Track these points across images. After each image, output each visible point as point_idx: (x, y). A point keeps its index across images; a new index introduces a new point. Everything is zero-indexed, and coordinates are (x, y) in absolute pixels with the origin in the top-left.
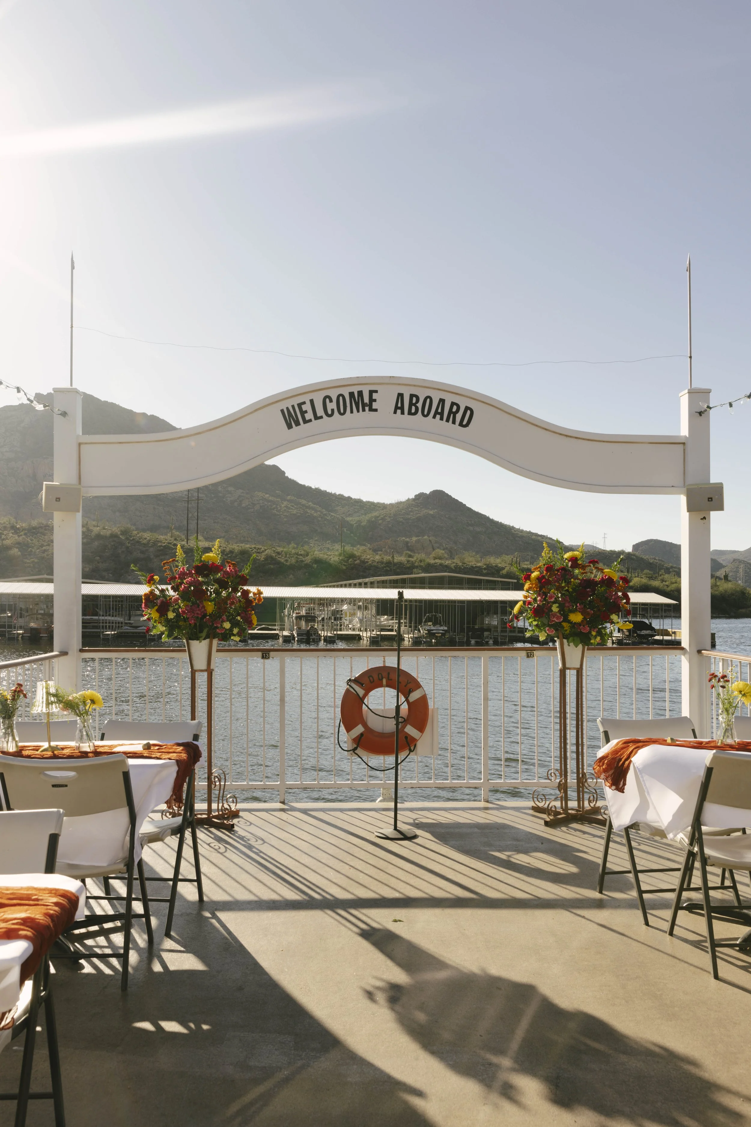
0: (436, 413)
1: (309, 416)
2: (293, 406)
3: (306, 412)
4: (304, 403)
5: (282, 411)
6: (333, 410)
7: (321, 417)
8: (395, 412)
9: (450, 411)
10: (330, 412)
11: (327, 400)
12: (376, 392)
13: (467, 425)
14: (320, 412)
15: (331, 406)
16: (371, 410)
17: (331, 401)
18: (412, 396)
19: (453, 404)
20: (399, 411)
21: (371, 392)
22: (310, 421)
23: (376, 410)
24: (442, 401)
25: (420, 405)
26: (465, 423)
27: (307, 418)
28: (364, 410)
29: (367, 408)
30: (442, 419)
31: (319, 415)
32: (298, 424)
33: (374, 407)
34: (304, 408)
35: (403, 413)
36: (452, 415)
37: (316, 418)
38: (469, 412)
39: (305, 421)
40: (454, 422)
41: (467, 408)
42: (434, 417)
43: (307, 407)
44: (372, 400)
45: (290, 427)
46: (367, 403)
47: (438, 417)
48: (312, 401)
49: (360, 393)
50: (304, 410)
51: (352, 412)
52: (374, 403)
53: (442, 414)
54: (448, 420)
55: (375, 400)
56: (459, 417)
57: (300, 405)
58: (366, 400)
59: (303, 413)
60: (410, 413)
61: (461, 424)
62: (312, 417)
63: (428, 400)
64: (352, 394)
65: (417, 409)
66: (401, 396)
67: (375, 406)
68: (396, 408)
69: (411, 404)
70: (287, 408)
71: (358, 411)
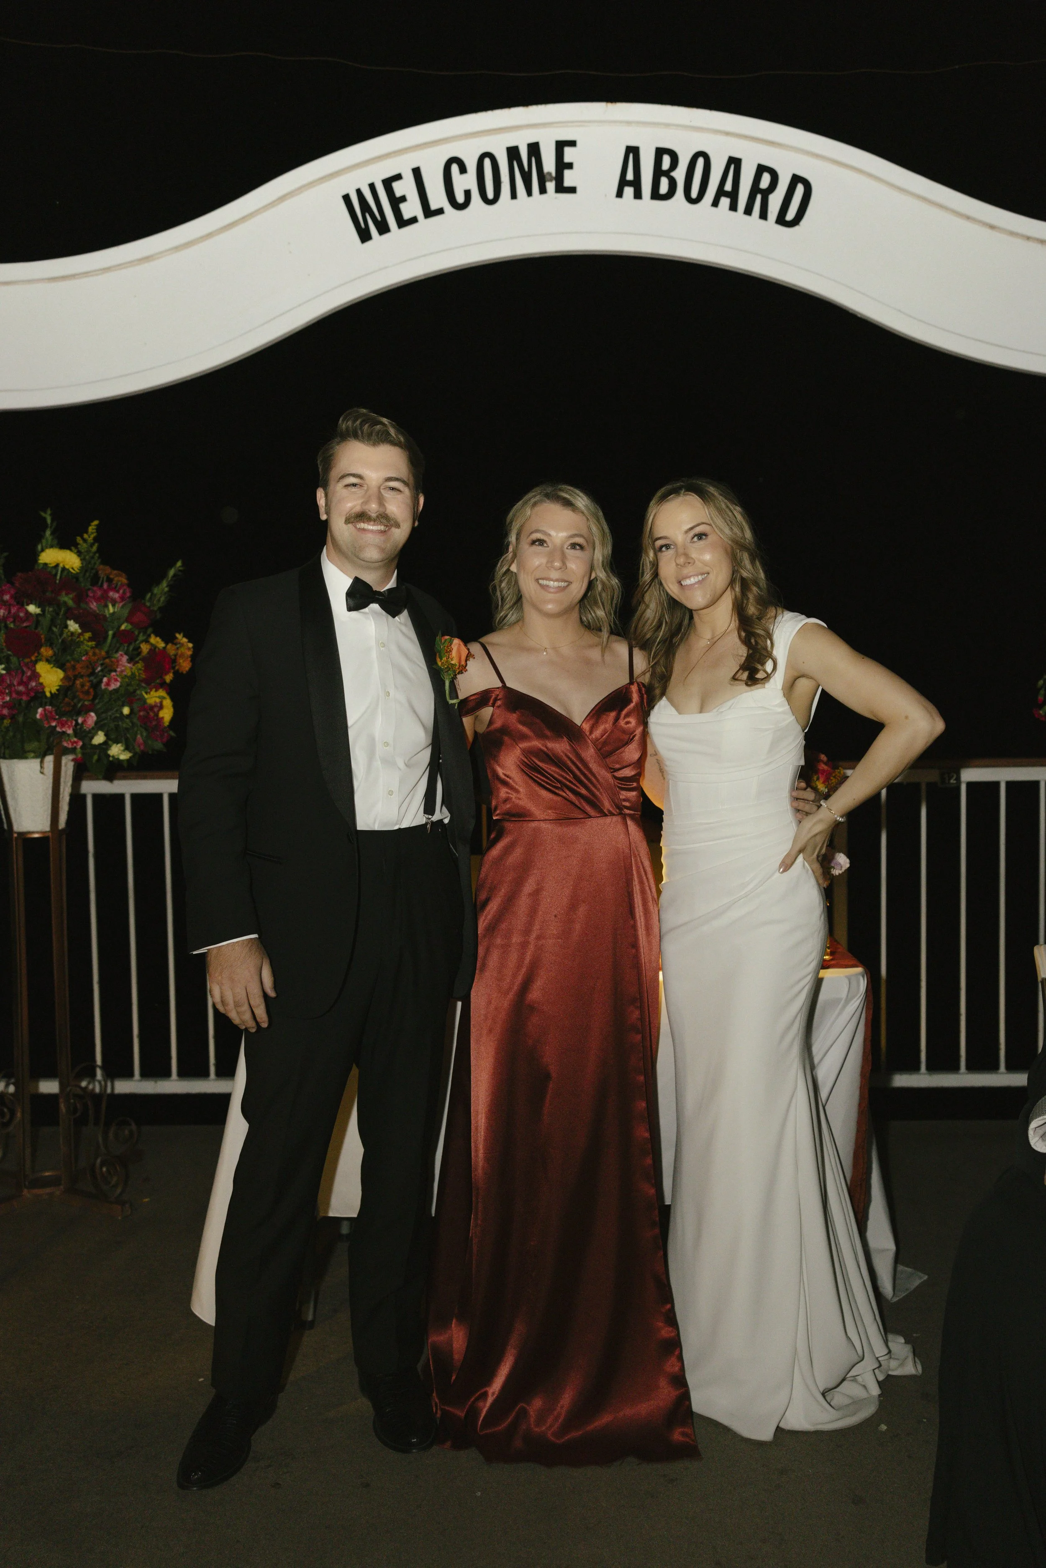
0: (721, 192)
1: (411, 208)
2: (372, 187)
3: (403, 199)
4: (398, 177)
5: (347, 198)
6: (468, 194)
7: (440, 211)
8: (620, 194)
9: (755, 189)
10: (460, 198)
11: (455, 168)
12: (572, 144)
13: (796, 221)
14: (437, 198)
15: (464, 182)
16: (561, 188)
17: (463, 170)
18: (660, 152)
19: (761, 169)
20: (629, 191)
21: (561, 146)
22: (414, 220)
23: (572, 190)
24: (735, 163)
25: (680, 175)
26: (790, 216)
27: (406, 216)
28: (543, 190)
29: (551, 186)
30: (733, 207)
31: (434, 206)
32: (383, 229)
33: (567, 183)
34: (399, 188)
35: (638, 195)
36: (759, 197)
37: (429, 213)
38: (800, 189)
39: (402, 223)
40: (764, 215)
41: (796, 179)
42: (715, 204)
43: (405, 187)
44: (562, 166)
45: (365, 236)
46: (549, 174)
47: (725, 202)
48: (417, 172)
49: (534, 149)
50: (398, 194)
51: (514, 196)
52: (567, 173)
53: (733, 196)
54: (748, 211)
55: (570, 166)
56: (775, 201)
57: (388, 183)
58: (549, 166)
59: (396, 202)
60: (656, 195)
61: (781, 220)
62: (419, 212)
63: (701, 162)
64: (513, 153)
65: (673, 184)
66: (633, 152)
67: (569, 178)
68: (623, 183)
69: (658, 173)
70: (359, 192)
71: (529, 193)
